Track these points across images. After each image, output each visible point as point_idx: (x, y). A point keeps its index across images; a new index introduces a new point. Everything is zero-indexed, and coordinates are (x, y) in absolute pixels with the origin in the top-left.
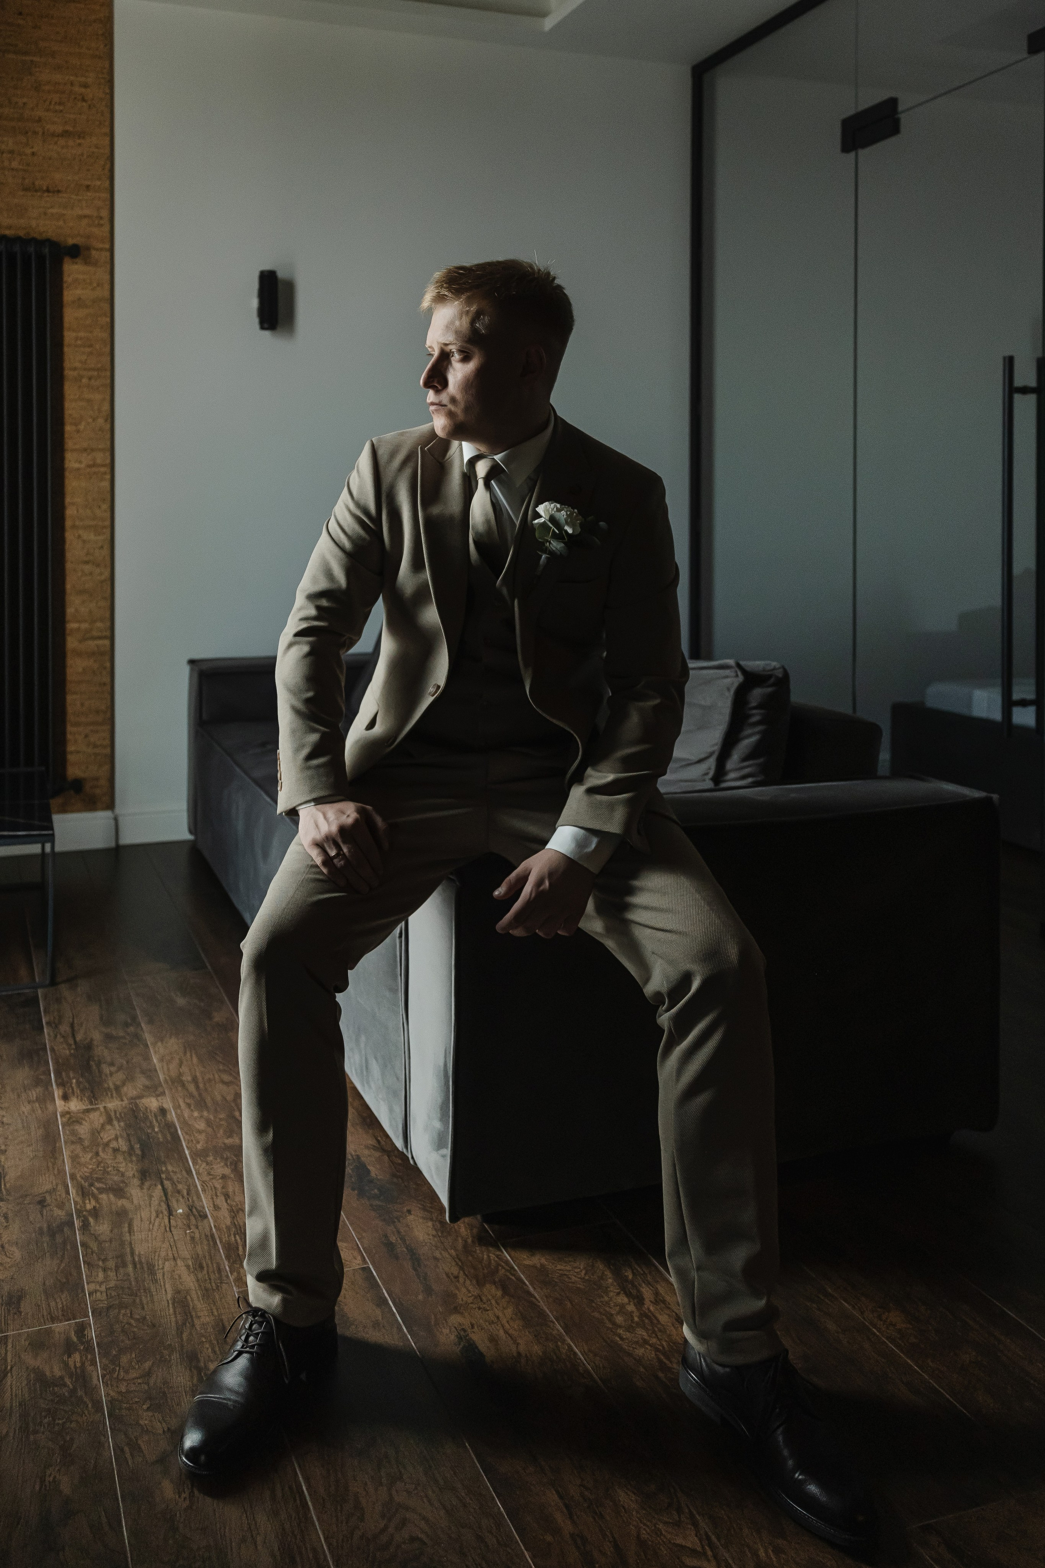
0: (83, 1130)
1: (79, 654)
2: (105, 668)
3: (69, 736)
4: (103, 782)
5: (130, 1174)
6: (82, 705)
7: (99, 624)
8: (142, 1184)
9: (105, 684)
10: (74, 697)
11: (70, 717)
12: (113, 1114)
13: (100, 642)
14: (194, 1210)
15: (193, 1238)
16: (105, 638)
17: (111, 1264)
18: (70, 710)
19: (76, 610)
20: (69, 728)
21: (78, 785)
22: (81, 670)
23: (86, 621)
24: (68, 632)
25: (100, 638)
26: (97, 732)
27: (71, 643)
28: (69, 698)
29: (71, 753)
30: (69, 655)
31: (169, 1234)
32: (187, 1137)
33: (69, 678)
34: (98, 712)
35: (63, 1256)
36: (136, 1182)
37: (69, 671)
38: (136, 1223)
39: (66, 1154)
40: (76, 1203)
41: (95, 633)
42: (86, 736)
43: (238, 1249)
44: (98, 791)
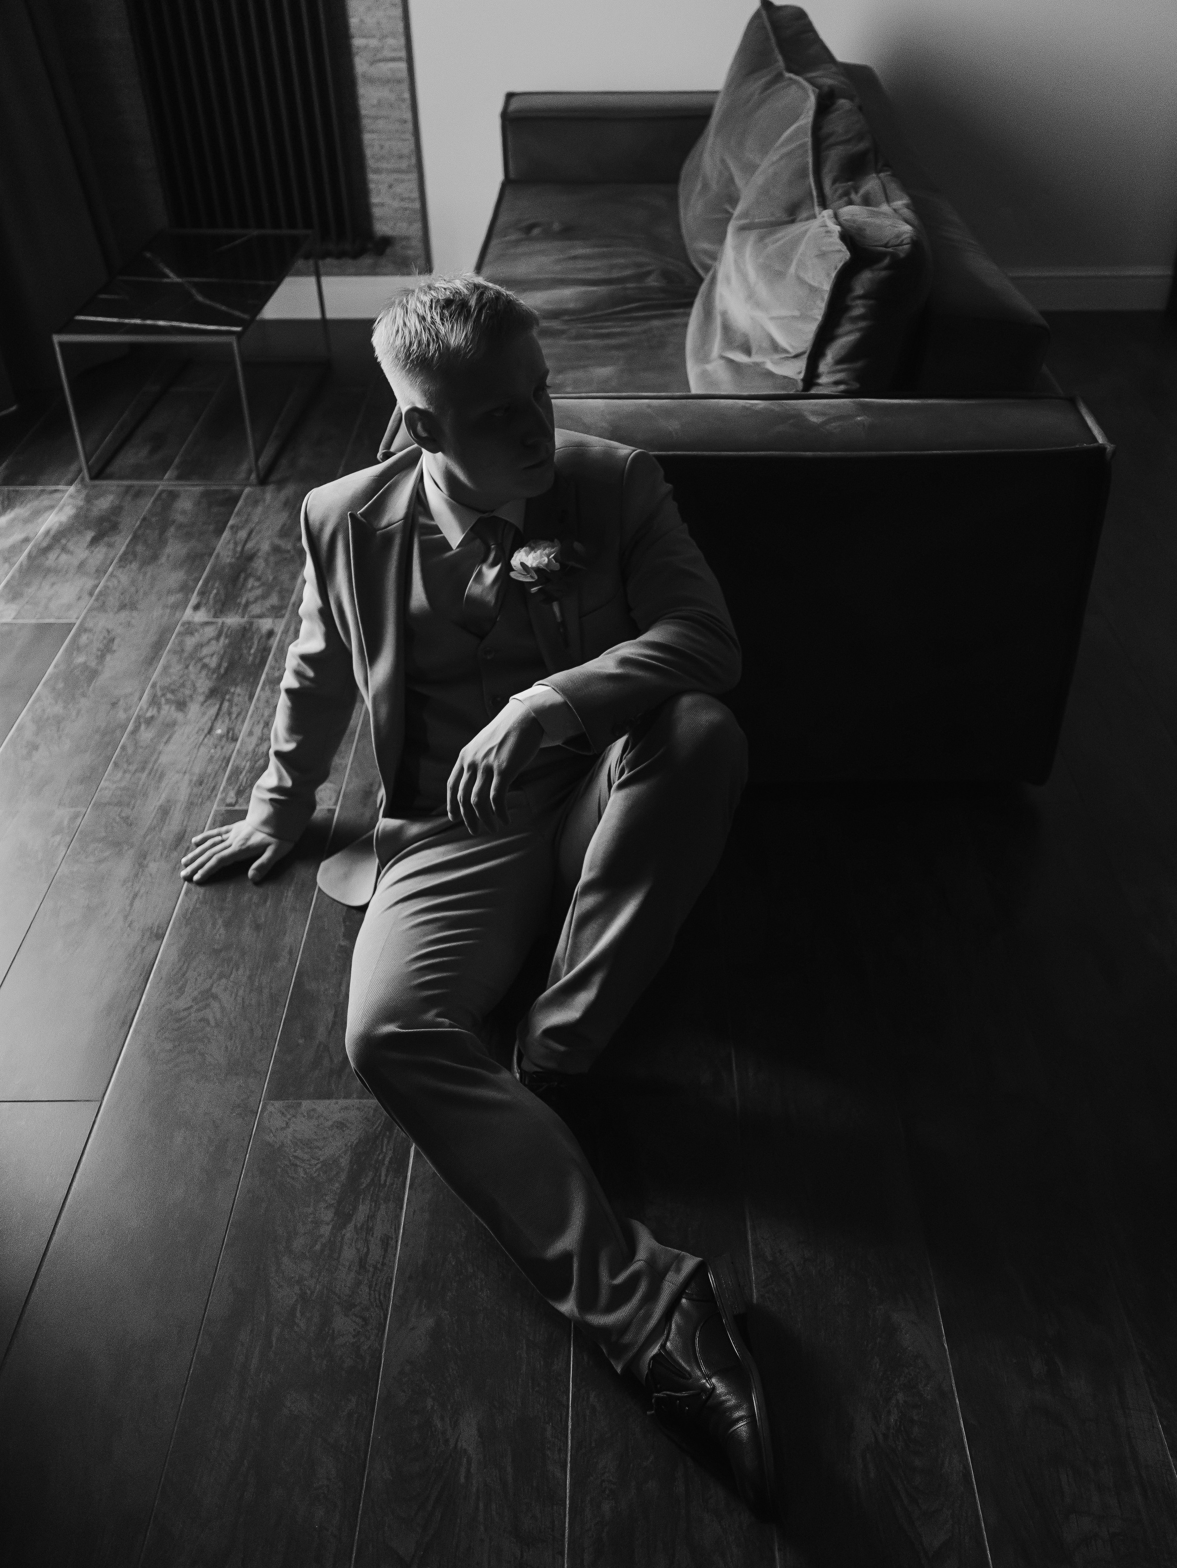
0: (190, 642)
1: (371, 81)
2: (403, 100)
3: (372, 186)
4: (416, 243)
5: (200, 690)
6: (382, 147)
7: (391, 41)
8: (205, 701)
9: (405, 122)
10: (374, 136)
11: (371, 163)
12: (225, 630)
13: (392, 65)
14: (231, 732)
15: (212, 757)
16: (399, 59)
17: (133, 768)
18: (368, 152)
19: (362, 21)
20: (371, 176)
21: (386, 242)
22: (375, 102)
23: (373, 36)
24: (355, 50)
25: (393, 60)
26: (403, 181)
27: (361, 65)
28: (367, 137)
29: (377, 205)
30: (360, 82)
31: (195, 751)
32: (273, 663)
33: (363, 112)
34: (401, 157)
35: (100, 754)
36: (201, 698)
37: (362, 102)
38: (176, 736)
39: (162, 662)
40: (141, 709)
41: (387, 53)
42: (390, 186)
43: (241, 773)
44: (410, 252)
